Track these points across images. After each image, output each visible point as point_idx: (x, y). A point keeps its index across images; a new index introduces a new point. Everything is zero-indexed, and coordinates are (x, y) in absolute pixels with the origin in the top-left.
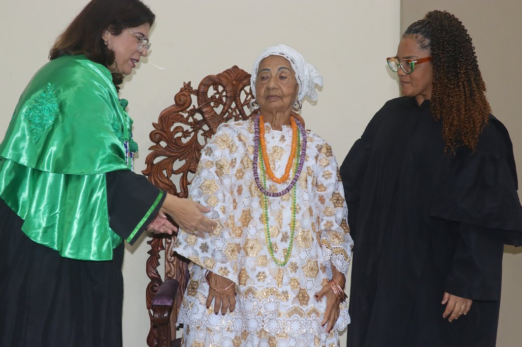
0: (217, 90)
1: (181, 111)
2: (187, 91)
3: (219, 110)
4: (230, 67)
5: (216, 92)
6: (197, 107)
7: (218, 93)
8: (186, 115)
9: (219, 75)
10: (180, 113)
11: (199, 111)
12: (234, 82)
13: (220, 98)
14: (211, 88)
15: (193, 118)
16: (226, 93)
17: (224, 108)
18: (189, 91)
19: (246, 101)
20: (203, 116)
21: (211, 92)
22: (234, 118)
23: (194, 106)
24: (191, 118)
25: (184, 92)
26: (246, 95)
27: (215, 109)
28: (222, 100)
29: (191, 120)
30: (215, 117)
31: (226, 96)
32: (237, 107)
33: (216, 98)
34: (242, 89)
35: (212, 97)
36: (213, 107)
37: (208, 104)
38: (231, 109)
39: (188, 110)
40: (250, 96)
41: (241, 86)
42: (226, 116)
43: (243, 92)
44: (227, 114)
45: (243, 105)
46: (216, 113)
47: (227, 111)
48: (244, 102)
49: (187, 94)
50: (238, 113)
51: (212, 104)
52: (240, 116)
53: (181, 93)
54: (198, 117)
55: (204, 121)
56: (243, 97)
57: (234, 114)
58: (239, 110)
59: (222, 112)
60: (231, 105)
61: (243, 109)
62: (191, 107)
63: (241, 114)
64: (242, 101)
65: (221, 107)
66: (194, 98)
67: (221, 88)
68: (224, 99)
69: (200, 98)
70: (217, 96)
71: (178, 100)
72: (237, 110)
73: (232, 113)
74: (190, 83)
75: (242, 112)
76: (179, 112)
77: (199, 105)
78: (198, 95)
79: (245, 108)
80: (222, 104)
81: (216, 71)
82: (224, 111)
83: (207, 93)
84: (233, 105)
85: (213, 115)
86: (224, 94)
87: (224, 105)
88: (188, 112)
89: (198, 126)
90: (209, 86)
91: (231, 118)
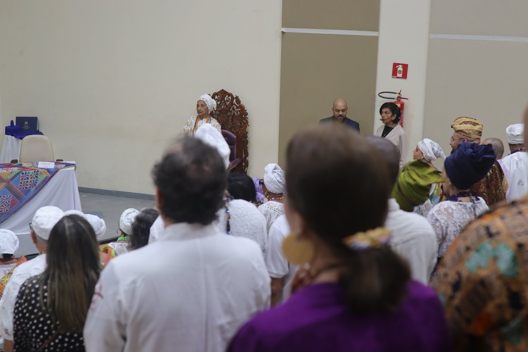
9: (219, 92)
12: (223, 94)
14: (216, 96)
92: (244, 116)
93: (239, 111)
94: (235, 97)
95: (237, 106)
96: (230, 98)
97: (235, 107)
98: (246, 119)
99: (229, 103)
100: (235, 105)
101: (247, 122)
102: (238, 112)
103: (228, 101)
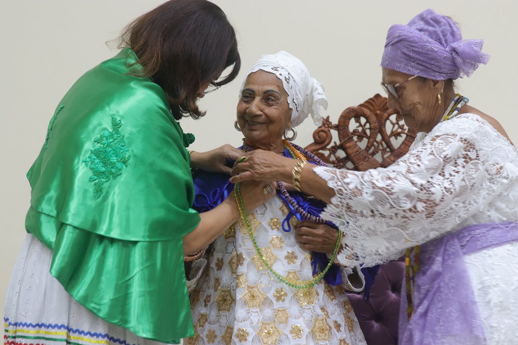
0: (360, 123)
1: (322, 149)
2: (326, 126)
3: (363, 144)
4: (372, 96)
5: (358, 124)
6: (338, 143)
7: (361, 125)
8: (326, 153)
9: (361, 105)
10: (321, 151)
11: (341, 147)
12: (378, 112)
13: (364, 131)
14: (353, 120)
15: (335, 156)
16: (370, 124)
17: (368, 142)
18: (329, 127)
19: (392, 132)
20: (346, 153)
21: (353, 125)
22: (380, 153)
23: (335, 143)
24: (332, 155)
25: (323, 128)
26: (392, 126)
27: (358, 143)
28: (365, 133)
29: (333, 158)
30: (360, 152)
31: (370, 129)
32: (383, 139)
33: (358, 132)
34: (388, 118)
35: (355, 131)
36: (356, 142)
37: (351, 139)
38: (377, 142)
39: (329, 147)
40: (396, 126)
41: (386, 115)
42: (371, 151)
43: (388, 122)
44: (373, 148)
45: (389, 137)
46: (360, 149)
47: (373, 145)
48: (391, 134)
49: (326, 130)
50: (385, 146)
51: (355, 138)
52: (388, 150)
53: (320, 129)
54: (341, 154)
55: (348, 158)
56: (389, 127)
57: (381, 147)
58: (386, 143)
59: (367, 146)
60: (376, 138)
61: (389, 141)
62: (332, 144)
63: (388, 146)
64: (389, 132)
65: (365, 140)
66: (334, 133)
67: (363, 120)
68: (368, 132)
69: (341, 132)
70: (360, 129)
71: (317, 137)
72: (383, 143)
73: (378, 146)
74: (328, 117)
76: (318, 150)
77: (340, 141)
78: (338, 130)
79: (392, 139)
80: (366, 137)
81: (356, 101)
82: (369, 145)
83: (348, 127)
84: (379, 138)
85: (357, 151)
86: (368, 126)
87: (368, 138)
88: (329, 150)
89: (341, 164)
90: (350, 119)
91: (377, 152)
99: (401, 140)
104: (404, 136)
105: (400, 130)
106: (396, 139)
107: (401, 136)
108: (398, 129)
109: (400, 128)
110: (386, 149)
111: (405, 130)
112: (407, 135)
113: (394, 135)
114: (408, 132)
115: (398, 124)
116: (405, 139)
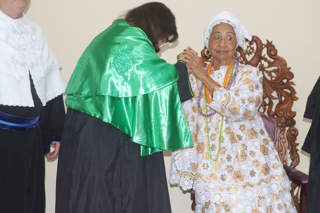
10: (205, 62)
19: (247, 51)
32: (241, 56)
40: (249, 48)
45: (245, 55)
48: (246, 53)
50: (242, 59)
52: (244, 62)
58: (243, 58)
61: (245, 57)
63: (244, 60)
71: (203, 54)
72: (242, 58)
75: (245, 59)
79: (247, 56)
92: (285, 81)
93: (274, 71)
94: (264, 42)
95: (269, 62)
96: (254, 46)
97: (266, 64)
98: (289, 86)
99: (252, 56)
100: (266, 60)
101: (293, 91)
102: (274, 74)
103: (250, 53)
104: (254, 54)
105: (251, 51)
106: (249, 55)
107: (252, 54)
108: (250, 50)
109: (252, 49)
110: (243, 61)
111: (254, 50)
112: (255, 53)
113: (248, 54)
114: (256, 51)
115: (250, 46)
116: (254, 56)
